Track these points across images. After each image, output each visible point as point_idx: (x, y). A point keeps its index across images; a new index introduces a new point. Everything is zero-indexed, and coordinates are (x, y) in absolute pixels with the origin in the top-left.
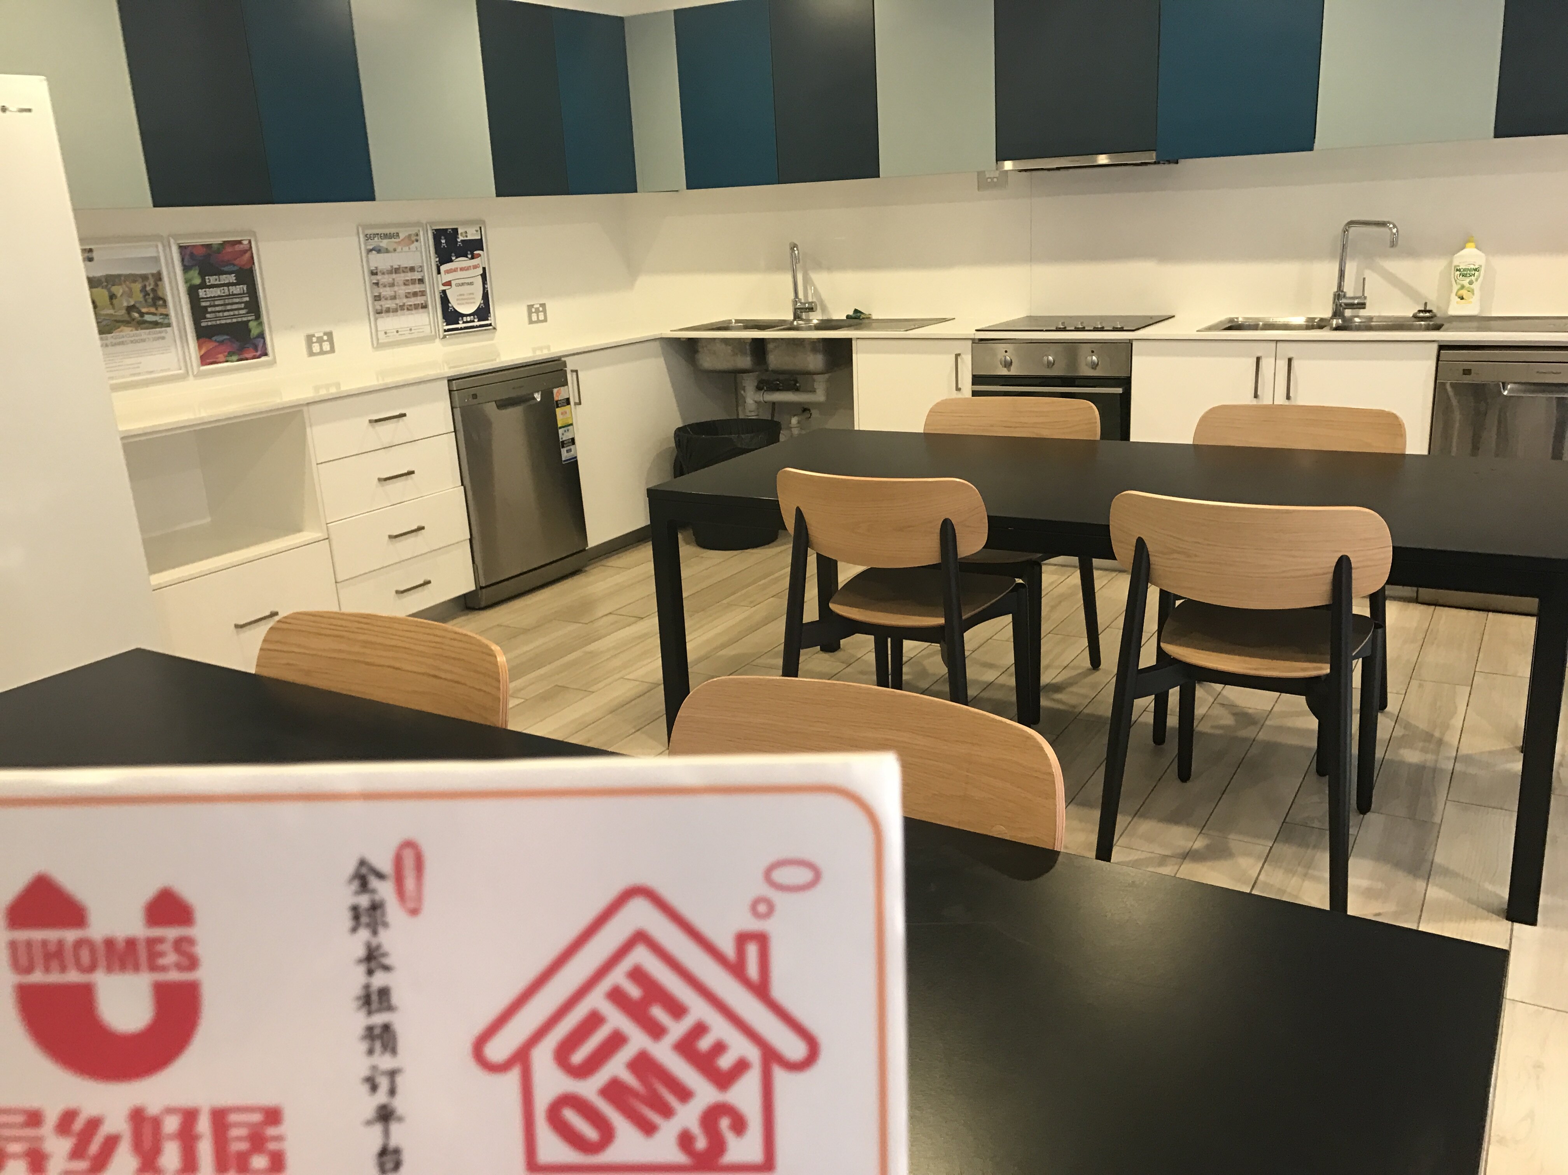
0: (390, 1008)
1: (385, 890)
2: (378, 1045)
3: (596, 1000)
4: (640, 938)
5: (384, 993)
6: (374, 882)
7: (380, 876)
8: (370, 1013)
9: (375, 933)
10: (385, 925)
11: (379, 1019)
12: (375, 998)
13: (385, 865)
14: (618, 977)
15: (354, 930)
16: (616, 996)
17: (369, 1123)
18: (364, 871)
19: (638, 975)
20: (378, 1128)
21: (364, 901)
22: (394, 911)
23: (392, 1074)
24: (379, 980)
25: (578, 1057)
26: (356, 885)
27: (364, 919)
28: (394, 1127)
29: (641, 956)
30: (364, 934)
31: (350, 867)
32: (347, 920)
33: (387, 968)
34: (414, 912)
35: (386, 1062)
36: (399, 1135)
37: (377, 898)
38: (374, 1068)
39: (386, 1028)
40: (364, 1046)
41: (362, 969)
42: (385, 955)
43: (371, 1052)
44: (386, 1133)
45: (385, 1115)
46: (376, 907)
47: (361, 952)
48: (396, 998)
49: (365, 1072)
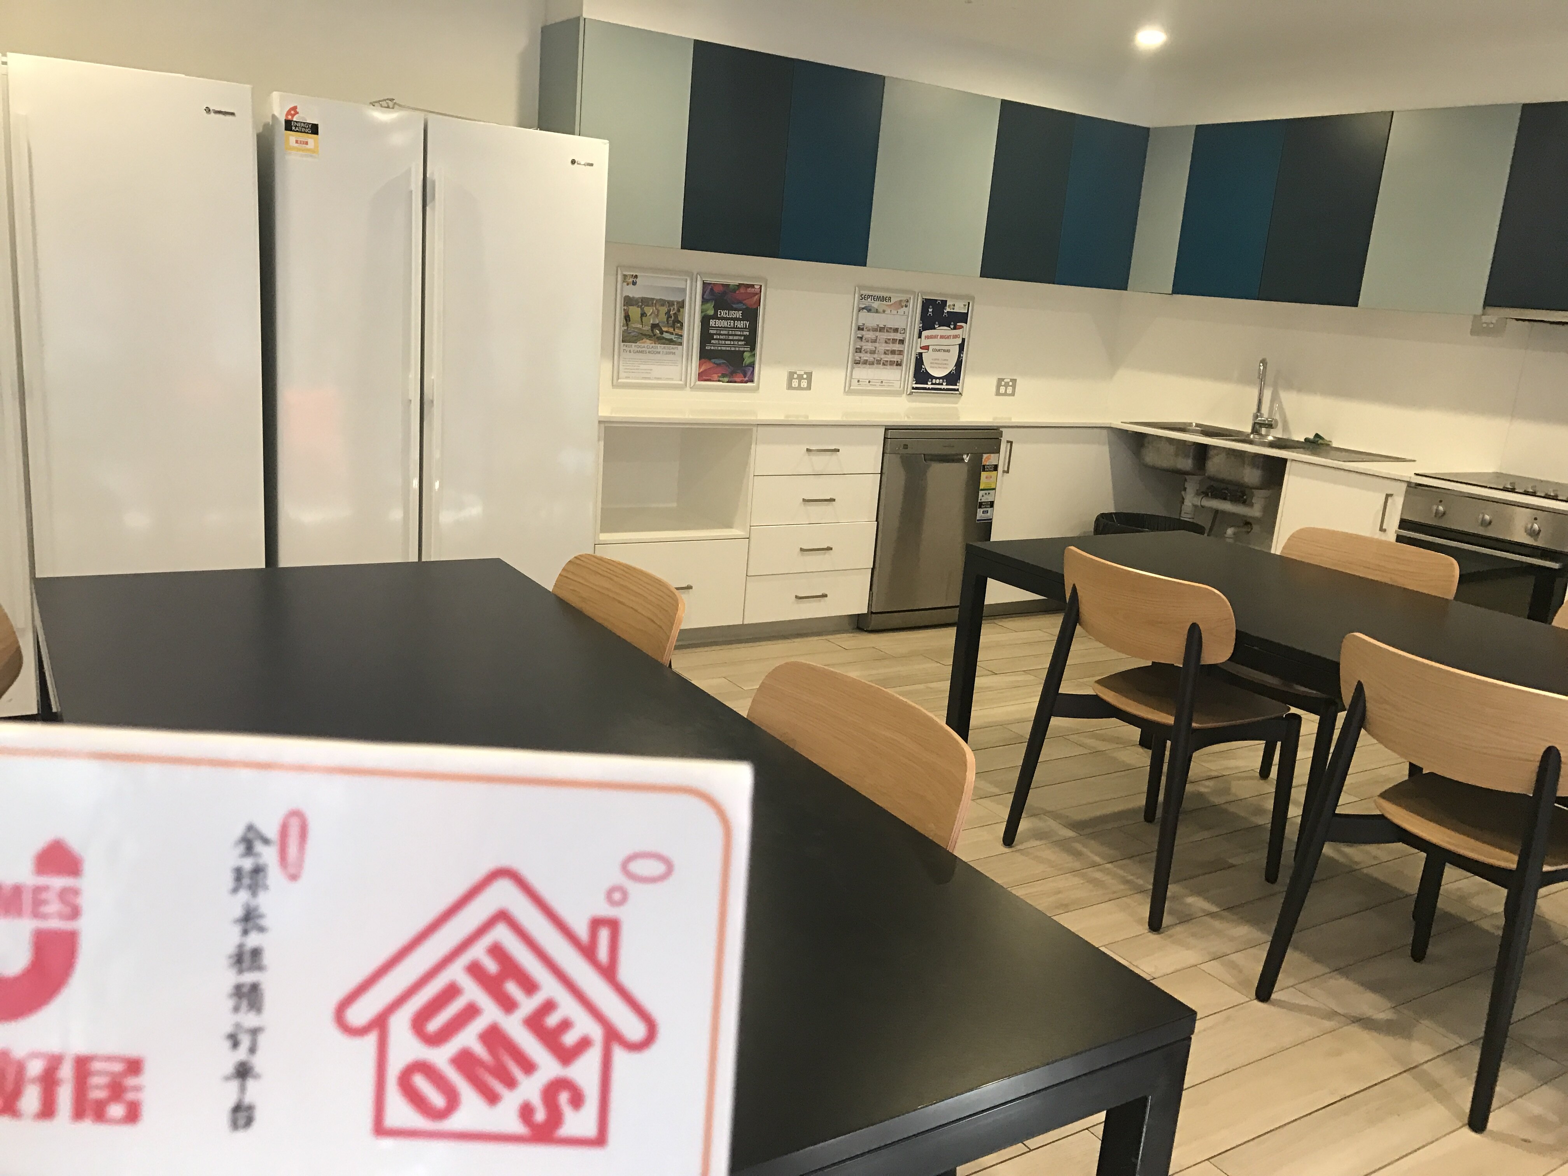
0: (260, 968)
1: (268, 855)
2: (244, 1004)
3: (456, 973)
4: (503, 916)
5: (256, 953)
6: (259, 847)
7: (266, 841)
8: (241, 971)
9: (254, 894)
10: (266, 888)
11: (249, 978)
12: (247, 958)
13: (271, 831)
14: (478, 952)
15: (235, 890)
16: (475, 970)
17: (227, 1078)
18: (251, 836)
19: (497, 951)
20: (234, 1085)
21: (248, 864)
22: (274, 875)
23: (255, 1032)
24: (253, 940)
25: (434, 1025)
26: (241, 848)
27: (246, 881)
28: (251, 1083)
29: (502, 934)
30: (243, 896)
31: (239, 831)
32: (228, 880)
33: (261, 929)
34: (294, 877)
35: (250, 1020)
36: (254, 1092)
37: (261, 861)
38: (238, 1026)
39: (255, 988)
40: (230, 1003)
41: (237, 930)
42: (261, 916)
43: (236, 1009)
44: (243, 1089)
45: (243, 1072)
46: (258, 871)
47: (239, 912)
48: (267, 958)
49: (229, 1029)
